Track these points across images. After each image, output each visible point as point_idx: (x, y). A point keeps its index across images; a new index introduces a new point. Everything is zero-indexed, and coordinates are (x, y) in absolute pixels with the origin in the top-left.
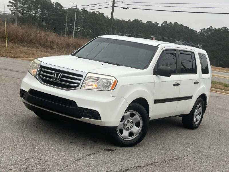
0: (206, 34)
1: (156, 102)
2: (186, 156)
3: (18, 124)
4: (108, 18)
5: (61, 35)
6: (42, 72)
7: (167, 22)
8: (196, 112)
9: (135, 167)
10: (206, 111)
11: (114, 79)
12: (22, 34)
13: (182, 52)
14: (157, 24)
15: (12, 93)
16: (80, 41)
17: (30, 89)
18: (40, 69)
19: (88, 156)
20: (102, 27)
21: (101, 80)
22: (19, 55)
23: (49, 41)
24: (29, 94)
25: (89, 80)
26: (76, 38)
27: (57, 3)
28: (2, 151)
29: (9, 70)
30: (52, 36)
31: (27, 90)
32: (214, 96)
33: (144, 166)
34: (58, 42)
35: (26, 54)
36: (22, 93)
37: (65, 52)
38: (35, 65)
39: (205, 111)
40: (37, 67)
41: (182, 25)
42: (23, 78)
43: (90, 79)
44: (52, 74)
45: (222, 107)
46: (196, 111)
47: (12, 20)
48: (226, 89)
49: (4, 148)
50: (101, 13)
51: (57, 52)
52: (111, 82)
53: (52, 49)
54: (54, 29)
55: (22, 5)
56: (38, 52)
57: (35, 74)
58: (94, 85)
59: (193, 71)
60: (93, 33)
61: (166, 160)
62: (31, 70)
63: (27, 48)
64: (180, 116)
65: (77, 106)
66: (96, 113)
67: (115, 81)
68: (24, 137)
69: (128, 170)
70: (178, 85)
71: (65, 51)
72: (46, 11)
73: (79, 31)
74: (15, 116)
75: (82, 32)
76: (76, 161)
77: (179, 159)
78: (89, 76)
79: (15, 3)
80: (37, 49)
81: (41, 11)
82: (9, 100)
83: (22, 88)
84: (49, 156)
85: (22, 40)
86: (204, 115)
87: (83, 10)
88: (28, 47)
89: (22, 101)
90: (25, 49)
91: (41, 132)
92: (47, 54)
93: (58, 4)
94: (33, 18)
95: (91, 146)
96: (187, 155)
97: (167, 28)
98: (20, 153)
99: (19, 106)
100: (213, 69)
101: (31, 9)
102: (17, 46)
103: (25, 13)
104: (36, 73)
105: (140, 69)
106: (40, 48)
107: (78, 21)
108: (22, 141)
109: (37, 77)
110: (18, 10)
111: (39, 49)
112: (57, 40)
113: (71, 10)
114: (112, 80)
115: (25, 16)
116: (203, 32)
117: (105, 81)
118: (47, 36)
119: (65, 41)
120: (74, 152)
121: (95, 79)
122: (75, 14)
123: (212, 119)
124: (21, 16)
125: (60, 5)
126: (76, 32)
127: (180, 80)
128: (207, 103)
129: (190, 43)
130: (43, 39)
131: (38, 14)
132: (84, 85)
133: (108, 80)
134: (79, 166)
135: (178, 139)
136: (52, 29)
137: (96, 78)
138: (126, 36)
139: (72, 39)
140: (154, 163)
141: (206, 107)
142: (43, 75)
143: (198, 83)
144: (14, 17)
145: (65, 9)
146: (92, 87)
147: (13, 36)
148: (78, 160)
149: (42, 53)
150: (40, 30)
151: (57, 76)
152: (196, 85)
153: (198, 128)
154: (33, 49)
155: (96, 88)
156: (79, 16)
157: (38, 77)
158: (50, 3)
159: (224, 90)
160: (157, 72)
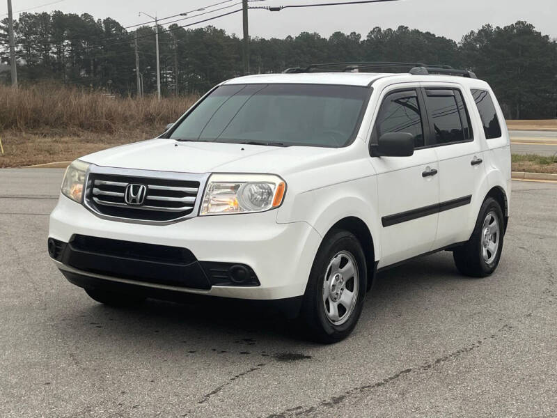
0: (478, 46)
1: (388, 221)
2: (477, 344)
3: (53, 326)
4: (235, 39)
5: (130, 96)
6: (96, 190)
7: (380, 30)
8: (485, 233)
9: (357, 389)
10: (507, 230)
11: (278, 181)
12: (32, 106)
13: (430, 91)
14: (355, 36)
15: (28, 253)
16: (175, 103)
17: (74, 235)
18: (90, 182)
19: (237, 380)
20: (224, 63)
21: (245, 186)
22: (33, 159)
23: (102, 113)
24: (72, 249)
25: (215, 192)
26: (166, 97)
27: (108, 19)
28: (23, 398)
29: (12, 197)
30: (108, 101)
31: (65, 239)
32: (520, 190)
33: (379, 385)
34: (124, 114)
35: (50, 154)
36: (55, 248)
37: (144, 135)
38: (77, 174)
39: (505, 229)
40: (82, 178)
41: (417, 32)
42: (50, 213)
43: (218, 188)
44: (122, 189)
45: (544, 214)
46: (485, 231)
47: (5, 75)
48: (546, 169)
49: (26, 389)
50: (219, 29)
51: (124, 137)
52: (270, 189)
53: (111, 133)
54: (110, 82)
55: (24, 38)
56: (79, 144)
57: (80, 197)
58: (230, 201)
59: (464, 135)
60: (206, 80)
61: (431, 361)
62: (68, 189)
63: (50, 140)
64: (447, 248)
65: (195, 259)
66: (244, 270)
67: (280, 185)
68: (71, 355)
69: (342, 398)
70: (433, 173)
71: (143, 132)
72: (84, 43)
73: (170, 80)
74: (44, 307)
75: (179, 83)
76: (208, 396)
77: (462, 354)
78: (213, 182)
79: (6, 33)
80: (76, 138)
81: (72, 45)
82: (24, 271)
83: (51, 236)
84: (139, 392)
85: (35, 121)
86: (504, 238)
87: (174, 28)
88: (53, 135)
89: (56, 268)
90: (45, 142)
91: (113, 337)
92: (102, 145)
93: (110, 23)
94: (54, 64)
95: (242, 353)
96: (480, 342)
97: (381, 43)
98: (67, 397)
99: (50, 281)
100: (510, 127)
101: (47, 44)
102: (25, 138)
103: (34, 55)
104: (81, 193)
105: (337, 147)
106: (81, 133)
107: (167, 56)
108: (69, 365)
109: (86, 202)
110: (16, 49)
111: (78, 136)
112: (120, 109)
113: (145, 32)
114: (274, 184)
115: (34, 62)
116: (470, 40)
117: (255, 188)
118: (96, 102)
119: (140, 108)
120: (201, 373)
121: (232, 188)
122: (155, 40)
123: (525, 247)
124: (26, 63)
125: (116, 24)
126: (164, 84)
127: (436, 160)
128: (507, 208)
129: (447, 68)
130: (86, 112)
131: (66, 53)
132: (206, 205)
133: (264, 185)
134: (218, 406)
135: (449, 305)
136: (103, 85)
137: (233, 185)
138: (287, 73)
139: (157, 102)
140: (402, 372)
141: (506, 219)
142: (101, 197)
143: (479, 162)
144: (9, 68)
145: (129, 30)
146: (226, 207)
147: (13, 114)
148: (214, 393)
149: (89, 145)
150: (75, 89)
151: (135, 192)
152: (476, 167)
153: (495, 271)
154: (66, 139)
155: (237, 209)
156: (167, 45)
157: (88, 202)
158: (91, 23)
159: (542, 172)
160: (379, 148)
